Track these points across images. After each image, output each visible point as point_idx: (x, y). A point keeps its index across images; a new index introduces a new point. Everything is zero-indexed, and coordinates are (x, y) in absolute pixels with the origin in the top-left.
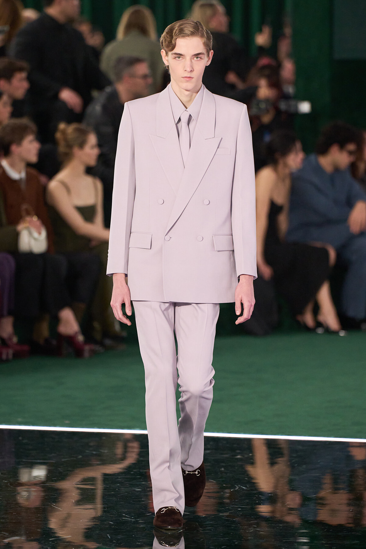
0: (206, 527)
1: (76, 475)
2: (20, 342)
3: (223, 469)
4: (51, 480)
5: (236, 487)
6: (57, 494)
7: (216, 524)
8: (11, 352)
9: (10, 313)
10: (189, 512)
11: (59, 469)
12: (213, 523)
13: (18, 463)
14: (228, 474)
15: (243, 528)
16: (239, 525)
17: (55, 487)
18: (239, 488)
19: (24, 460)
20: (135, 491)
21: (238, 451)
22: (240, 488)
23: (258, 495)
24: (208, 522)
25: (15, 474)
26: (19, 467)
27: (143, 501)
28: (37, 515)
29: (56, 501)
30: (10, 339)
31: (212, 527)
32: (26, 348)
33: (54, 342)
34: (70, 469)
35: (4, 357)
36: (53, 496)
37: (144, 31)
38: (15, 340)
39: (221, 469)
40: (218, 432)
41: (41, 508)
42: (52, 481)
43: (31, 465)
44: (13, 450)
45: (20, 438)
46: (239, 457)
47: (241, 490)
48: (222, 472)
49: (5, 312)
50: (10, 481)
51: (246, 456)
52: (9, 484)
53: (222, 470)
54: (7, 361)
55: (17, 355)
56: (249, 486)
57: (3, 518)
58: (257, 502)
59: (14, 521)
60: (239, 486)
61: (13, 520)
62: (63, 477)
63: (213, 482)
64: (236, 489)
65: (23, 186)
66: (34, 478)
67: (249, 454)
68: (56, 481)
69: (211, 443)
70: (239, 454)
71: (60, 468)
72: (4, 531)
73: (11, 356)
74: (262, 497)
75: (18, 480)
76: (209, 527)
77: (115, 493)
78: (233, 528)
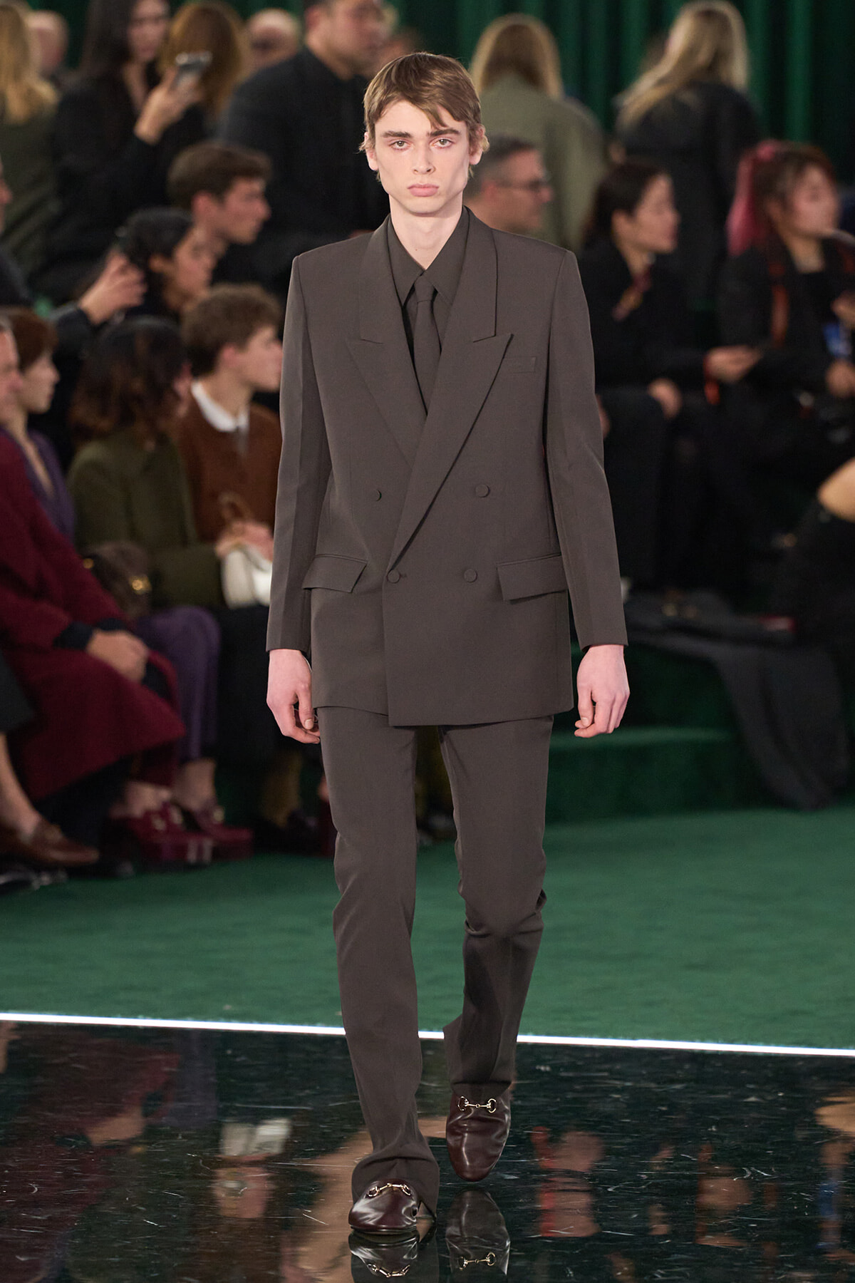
0: (673, 1267)
1: (363, 1142)
2: (229, 822)
3: (714, 1129)
4: (302, 1153)
5: (745, 1173)
6: (315, 1186)
7: (698, 1261)
8: (208, 844)
9: (206, 752)
10: (632, 1231)
11: (322, 1126)
12: (692, 1258)
13: (224, 1113)
14: (726, 1141)
15: (761, 1270)
16: (751, 1263)
17: (312, 1170)
18: (751, 1176)
19: (238, 1105)
20: (502, 1178)
21: (752, 1086)
22: (753, 1173)
23: (798, 1192)
24: (676, 1256)
25: (215, 1138)
26: (226, 1121)
27: (521, 1204)
28: (270, 1238)
29: (313, 1204)
30: (207, 813)
31: (688, 1266)
32: (245, 835)
33: (312, 822)
34: (348, 1126)
35: (192, 856)
36: (307, 1191)
37: (531, 76)
38: (218, 815)
39: (710, 1129)
40: (703, 1040)
41: (277, 1221)
42: (306, 1155)
43: (257, 1118)
44: (212, 1079)
45: (229, 1052)
46: (753, 1099)
47: (757, 1180)
48: (711, 1135)
49: (195, 750)
50: (204, 1154)
51: (770, 1098)
52: (201, 1161)
53: (712, 1131)
54: (198, 866)
55: (221, 854)
56: (776, 1170)
57: (187, 1244)
58: (796, 1208)
59: (213, 1251)
60: (753, 1169)
61: (211, 1249)
62: (330, 1146)
63: (689, 1159)
64: (745, 1177)
65: (242, 448)
66: (259, 1148)
67: (777, 1092)
68: (314, 1155)
69: (687, 1066)
70: (753, 1092)
71: (324, 1123)
72: (188, 1275)
73: (207, 855)
74: (807, 1197)
75: (218, 1152)
76: (680, 1266)
77: (455, 1185)
78: (736, 1270)
